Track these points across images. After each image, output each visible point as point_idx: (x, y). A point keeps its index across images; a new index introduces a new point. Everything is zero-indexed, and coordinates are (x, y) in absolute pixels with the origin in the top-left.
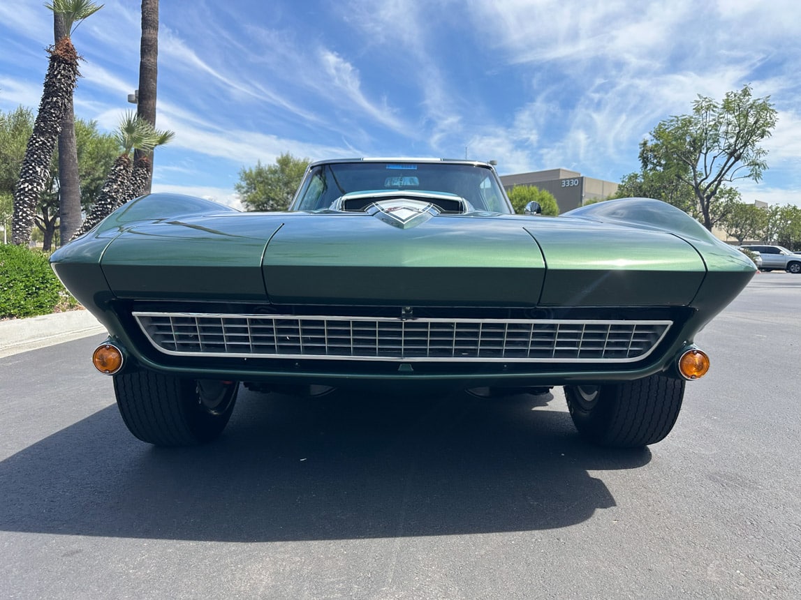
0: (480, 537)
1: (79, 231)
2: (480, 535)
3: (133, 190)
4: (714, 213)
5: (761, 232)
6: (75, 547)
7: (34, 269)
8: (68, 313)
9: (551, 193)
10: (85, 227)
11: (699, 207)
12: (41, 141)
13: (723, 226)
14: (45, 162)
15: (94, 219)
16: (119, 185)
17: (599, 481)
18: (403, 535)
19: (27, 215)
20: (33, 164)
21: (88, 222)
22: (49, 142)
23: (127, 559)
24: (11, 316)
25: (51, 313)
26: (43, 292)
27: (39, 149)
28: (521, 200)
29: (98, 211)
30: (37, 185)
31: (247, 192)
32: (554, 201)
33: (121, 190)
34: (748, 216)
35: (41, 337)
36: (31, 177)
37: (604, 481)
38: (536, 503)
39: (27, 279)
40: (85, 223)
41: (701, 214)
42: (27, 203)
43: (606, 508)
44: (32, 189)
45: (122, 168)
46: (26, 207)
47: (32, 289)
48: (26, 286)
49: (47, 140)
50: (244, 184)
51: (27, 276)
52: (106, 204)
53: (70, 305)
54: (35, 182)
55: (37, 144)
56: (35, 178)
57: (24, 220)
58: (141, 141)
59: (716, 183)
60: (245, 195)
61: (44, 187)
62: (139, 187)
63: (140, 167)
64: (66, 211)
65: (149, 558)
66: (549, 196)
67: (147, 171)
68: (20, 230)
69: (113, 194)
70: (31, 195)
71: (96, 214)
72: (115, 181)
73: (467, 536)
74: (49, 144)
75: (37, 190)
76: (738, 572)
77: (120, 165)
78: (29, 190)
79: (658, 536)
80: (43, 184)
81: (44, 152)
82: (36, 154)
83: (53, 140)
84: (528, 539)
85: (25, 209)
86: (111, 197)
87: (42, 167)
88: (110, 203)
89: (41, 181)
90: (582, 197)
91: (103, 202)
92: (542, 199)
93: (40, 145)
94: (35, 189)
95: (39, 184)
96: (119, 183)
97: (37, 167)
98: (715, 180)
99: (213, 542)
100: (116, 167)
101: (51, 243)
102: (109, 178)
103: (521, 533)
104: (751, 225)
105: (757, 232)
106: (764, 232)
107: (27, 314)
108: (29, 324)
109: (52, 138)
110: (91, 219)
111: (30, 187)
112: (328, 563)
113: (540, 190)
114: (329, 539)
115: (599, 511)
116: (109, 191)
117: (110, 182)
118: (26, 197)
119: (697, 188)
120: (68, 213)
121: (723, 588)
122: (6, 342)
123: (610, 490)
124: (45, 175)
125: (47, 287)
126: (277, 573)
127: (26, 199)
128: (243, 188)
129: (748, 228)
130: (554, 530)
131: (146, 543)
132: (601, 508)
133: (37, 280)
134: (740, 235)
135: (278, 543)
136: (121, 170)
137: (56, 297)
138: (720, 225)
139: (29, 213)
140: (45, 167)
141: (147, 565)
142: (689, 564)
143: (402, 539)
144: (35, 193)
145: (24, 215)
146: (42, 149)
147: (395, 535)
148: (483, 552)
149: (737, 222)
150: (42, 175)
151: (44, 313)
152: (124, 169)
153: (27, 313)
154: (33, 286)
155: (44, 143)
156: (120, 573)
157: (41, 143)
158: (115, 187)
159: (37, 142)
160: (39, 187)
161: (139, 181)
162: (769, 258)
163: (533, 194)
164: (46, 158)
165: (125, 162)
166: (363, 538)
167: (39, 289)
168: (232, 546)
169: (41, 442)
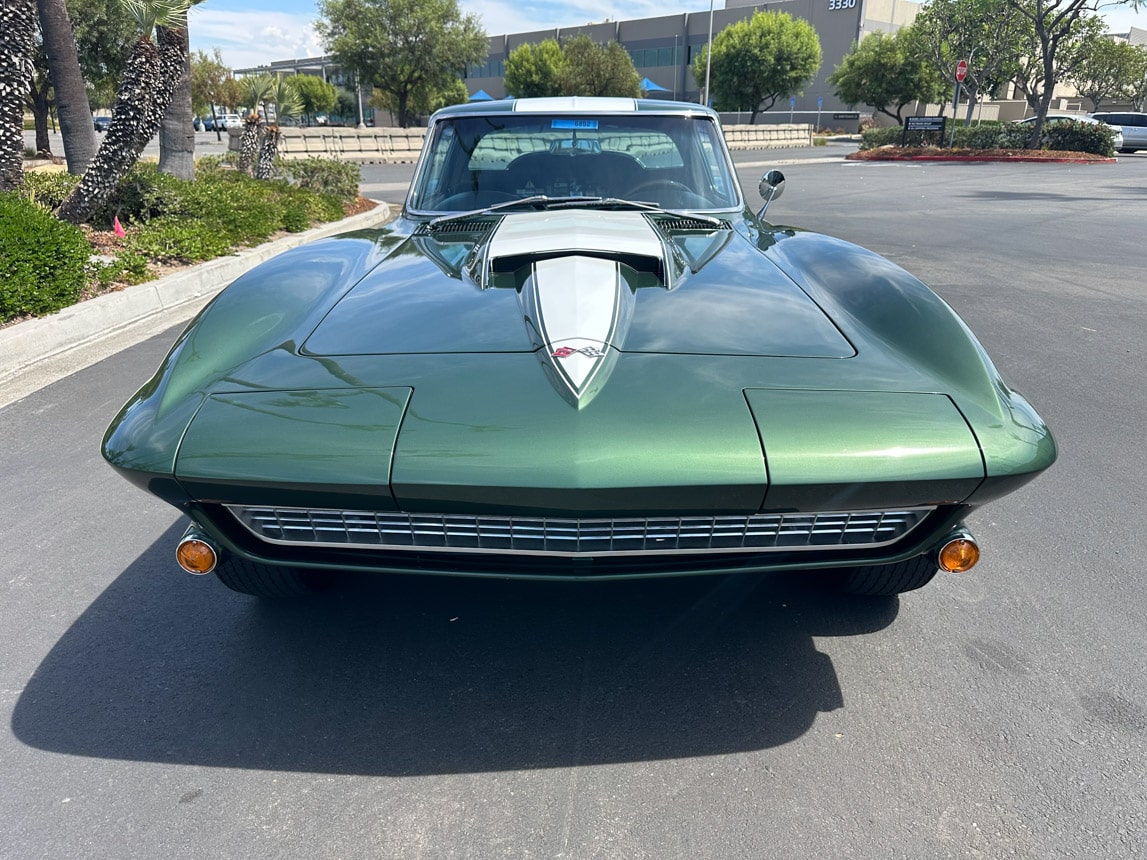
0: (674, 764)
1: (95, 162)
2: (673, 762)
3: (164, 82)
4: (1062, 59)
5: (1131, 87)
6: (192, 786)
7: (42, 240)
8: (103, 298)
9: (810, 24)
10: (102, 156)
11: (1039, 51)
12: (11, 12)
13: (1073, 80)
14: (24, 47)
15: (114, 143)
16: (143, 88)
17: (826, 657)
18: (582, 763)
19: (13, 134)
20: (6, 52)
21: (106, 148)
22: (23, 13)
23: (257, 808)
24: (23, 314)
25: (77, 301)
26: (61, 271)
27: (10, 26)
28: (763, 35)
29: (118, 130)
30: (19, 85)
31: (332, 34)
32: (816, 38)
33: (147, 96)
34: (1115, 62)
35: (70, 343)
36: (7, 74)
37: (832, 659)
38: (744, 702)
39: (35, 255)
40: (101, 150)
41: (1042, 60)
42: (8, 116)
43: (830, 711)
44: (11, 93)
45: (144, 60)
46: (7, 122)
47: (45, 271)
48: (35, 267)
49: (21, 10)
50: (327, 21)
51: (34, 252)
52: (129, 120)
53: (102, 285)
54: (14, 80)
55: (5, 18)
56: (13, 74)
57: (9, 143)
58: (167, 14)
59: (1070, 14)
60: (330, 39)
61: (28, 87)
62: (172, 77)
63: (170, 44)
64: (65, 102)
65: (283, 805)
66: (808, 28)
67: (181, 50)
68: (5, 159)
69: (137, 103)
70: (11, 101)
71: (116, 136)
72: (136, 82)
73: (657, 764)
74: (24, 17)
75: (20, 93)
76: (975, 825)
77: (139, 55)
78: (8, 94)
79: (888, 762)
80: (27, 83)
81: (18, 31)
82: (8, 35)
83: (29, 9)
84: (730, 767)
85: (7, 125)
86: (134, 108)
87: (20, 55)
88: (134, 118)
89: (23, 78)
90: (858, 28)
91: (123, 117)
92: (797, 35)
93: (11, 19)
94: (17, 93)
95: (21, 84)
96: (143, 85)
97: (13, 57)
98: (1070, 9)
99: (355, 777)
100: (135, 58)
101: (47, 129)
102: (128, 78)
103: (723, 757)
104: (1116, 78)
105: (1125, 87)
106: (1136, 88)
107: (44, 310)
108: (51, 327)
109: (27, 6)
110: (109, 144)
111: (8, 89)
112: (493, 812)
113: (794, 20)
114: (493, 769)
115: (821, 716)
116: (129, 99)
117: (128, 83)
118: (6, 105)
119: (1040, 21)
120: (69, 106)
121: (952, 853)
122: (25, 358)
123: (839, 675)
124: (26, 68)
125: (65, 264)
126: (434, 829)
127: (6, 109)
128: (327, 27)
129: (1112, 81)
130: (763, 752)
131: (275, 777)
132: (824, 711)
133: (49, 257)
134: (1097, 93)
135: (432, 778)
136: (141, 63)
137: (80, 277)
138: (1069, 77)
139: (14, 130)
140: (25, 55)
141: (281, 817)
142: (918, 813)
143: (580, 768)
144: (17, 98)
145: (8, 134)
146: (15, 26)
147: (572, 764)
148: (675, 791)
149: (1095, 72)
150: (23, 69)
151: (68, 304)
152: (147, 61)
153: (45, 307)
154: (45, 265)
155: (16, 15)
156: (252, 830)
157: (11, 15)
158: (137, 91)
159: (6, 14)
160: (22, 89)
161: (172, 68)
162: (1136, 133)
163: (782, 25)
164: (23, 40)
165: (147, 50)
166: (533, 768)
167: (54, 268)
168: (378, 784)
169: (115, 583)
